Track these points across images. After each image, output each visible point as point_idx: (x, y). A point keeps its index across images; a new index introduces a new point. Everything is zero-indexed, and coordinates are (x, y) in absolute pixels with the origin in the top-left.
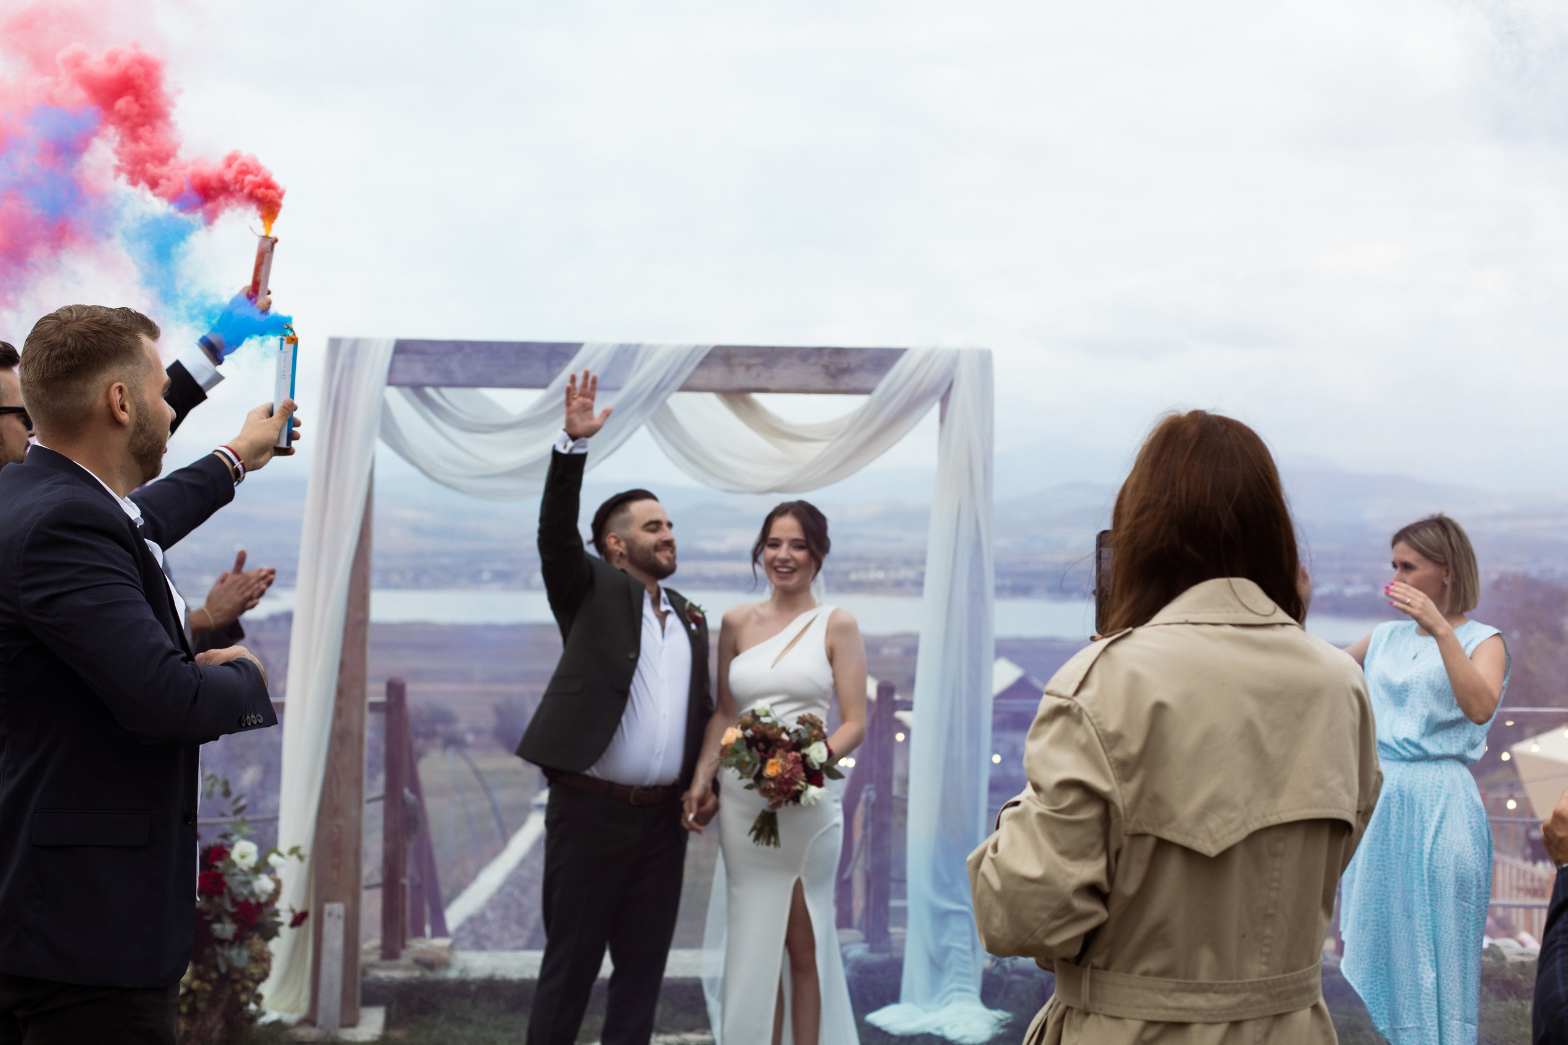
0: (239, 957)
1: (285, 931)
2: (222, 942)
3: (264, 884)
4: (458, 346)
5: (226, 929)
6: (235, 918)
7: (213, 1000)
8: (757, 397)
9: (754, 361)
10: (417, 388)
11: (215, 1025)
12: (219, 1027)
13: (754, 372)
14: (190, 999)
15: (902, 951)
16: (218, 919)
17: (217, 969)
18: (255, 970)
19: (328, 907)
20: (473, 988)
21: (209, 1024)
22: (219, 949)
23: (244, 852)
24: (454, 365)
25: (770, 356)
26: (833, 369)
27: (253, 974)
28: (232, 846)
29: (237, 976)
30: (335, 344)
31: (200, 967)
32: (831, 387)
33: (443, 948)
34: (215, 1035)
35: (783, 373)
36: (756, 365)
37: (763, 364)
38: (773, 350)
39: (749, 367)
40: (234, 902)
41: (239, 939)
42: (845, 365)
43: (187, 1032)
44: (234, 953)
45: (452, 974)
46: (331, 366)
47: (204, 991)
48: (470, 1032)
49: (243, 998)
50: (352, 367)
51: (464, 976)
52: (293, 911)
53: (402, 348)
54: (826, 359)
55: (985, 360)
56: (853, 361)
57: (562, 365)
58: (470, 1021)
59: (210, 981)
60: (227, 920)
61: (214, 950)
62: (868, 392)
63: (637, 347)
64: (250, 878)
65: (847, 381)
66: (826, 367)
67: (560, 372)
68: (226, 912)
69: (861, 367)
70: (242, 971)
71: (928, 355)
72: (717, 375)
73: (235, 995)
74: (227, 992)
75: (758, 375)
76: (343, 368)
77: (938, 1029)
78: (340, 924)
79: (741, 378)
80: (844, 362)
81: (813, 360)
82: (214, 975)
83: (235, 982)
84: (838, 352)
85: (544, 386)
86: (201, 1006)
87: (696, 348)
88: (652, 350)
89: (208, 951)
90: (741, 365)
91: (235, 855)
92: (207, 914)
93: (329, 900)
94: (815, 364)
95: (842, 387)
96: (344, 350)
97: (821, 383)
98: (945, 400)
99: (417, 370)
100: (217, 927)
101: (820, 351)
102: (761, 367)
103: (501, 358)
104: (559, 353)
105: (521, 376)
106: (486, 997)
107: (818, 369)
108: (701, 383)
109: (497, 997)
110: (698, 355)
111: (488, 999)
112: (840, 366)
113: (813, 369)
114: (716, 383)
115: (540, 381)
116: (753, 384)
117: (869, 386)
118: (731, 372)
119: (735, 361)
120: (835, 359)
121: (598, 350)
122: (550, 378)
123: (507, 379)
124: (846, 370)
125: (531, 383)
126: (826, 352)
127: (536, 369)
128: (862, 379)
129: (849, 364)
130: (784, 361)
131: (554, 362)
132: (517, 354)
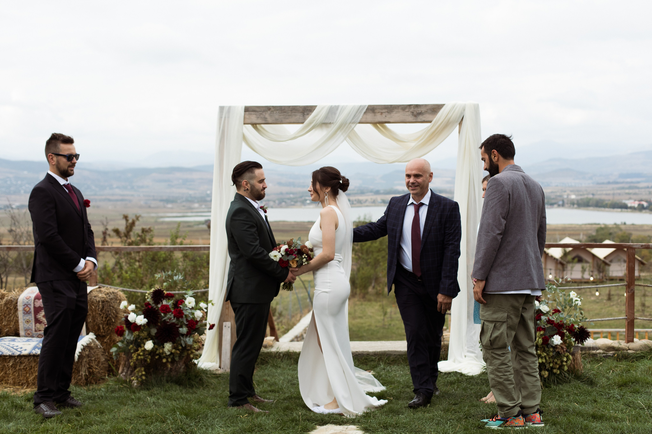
0: (189, 341)
1: (207, 332)
2: (183, 335)
3: (198, 314)
4: (268, 108)
5: (184, 330)
6: (187, 326)
7: (180, 356)
8: (387, 125)
9: (384, 111)
10: (254, 125)
11: (181, 367)
12: (183, 367)
13: (384, 115)
14: (172, 356)
15: (448, 341)
16: (181, 327)
17: (181, 345)
18: (196, 346)
19: (224, 324)
20: (281, 355)
21: (179, 366)
22: (182, 338)
23: (190, 301)
24: (267, 116)
25: (390, 109)
26: (415, 113)
27: (194, 347)
28: (185, 299)
29: (189, 348)
30: (222, 109)
31: (175, 344)
32: (414, 120)
33: (271, 340)
34: (182, 370)
35: (396, 115)
36: (385, 112)
37: (387, 112)
38: (391, 105)
39: (382, 113)
40: (187, 320)
41: (189, 334)
42: (420, 112)
43: (171, 369)
44: (187, 339)
45: (274, 350)
46: (221, 118)
47: (177, 353)
48: (279, 371)
49: (192, 356)
50: (229, 117)
51: (278, 350)
52: (209, 324)
53: (247, 109)
54: (412, 109)
55: (476, 109)
56: (423, 110)
57: (308, 114)
58: (280, 367)
59: (178, 350)
60: (184, 326)
61: (180, 338)
62: (430, 122)
63: (338, 107)
64: (193, 311)
65: (421, 118)
66: (412, 113)
67: (308, 117)
68: (184, 323)
69: (426, 112)
70: (191, 346)
71: (453, 107)
72: (370, 117)
73: (188, 355)
74: (186, 354)
75: (386, 116)
76: (225, 117)
77: (460, 370)
78: (229, 330)
79: (379, 118)
80: (419, 110)
81: (407, 110)
82: (180, 348)
83: (188, 350)
84: (417, 106)
85: (303, 123)
86: (177, 359)
87: (361, 106)
88: (344, 108)
89: (177, 339)
90: (378, 113)
91: (186, 302)
92: (177, 325)
93: (224, 321)
94: (408, 112)
95: (419, 120)
96: (225, 111)
97: (411, 118)
98: (460, 124)
99: (254, 118)
100: (180, 329)
101: (410, 105)
102: (386, 113)
103: (285, 112)
104: (307, 110)
105: (293, 119)
106: (286, 358)
107: (409, 113)
108: (364, 120)
109: (291, 359)
110: (363, 109)
111: (287, 359)
112: (418, 112)
113: (407, 114)
114: (369, 119)
115: (301, 121)
116: (384, 120)
117: (430, 119)
118: (375, 115)
119: (376, 111)
120: (416, 109)
121: (323, 108)
122: (305, 119)
123: (288, 121)
124: (420, 114)
125: (297, 122)
126: (412, 107)
127: (299, 116)
128: (427, 117)
129: (422, 111)
130: (396, 110)
131: (306, 113)
132: (291, 111)
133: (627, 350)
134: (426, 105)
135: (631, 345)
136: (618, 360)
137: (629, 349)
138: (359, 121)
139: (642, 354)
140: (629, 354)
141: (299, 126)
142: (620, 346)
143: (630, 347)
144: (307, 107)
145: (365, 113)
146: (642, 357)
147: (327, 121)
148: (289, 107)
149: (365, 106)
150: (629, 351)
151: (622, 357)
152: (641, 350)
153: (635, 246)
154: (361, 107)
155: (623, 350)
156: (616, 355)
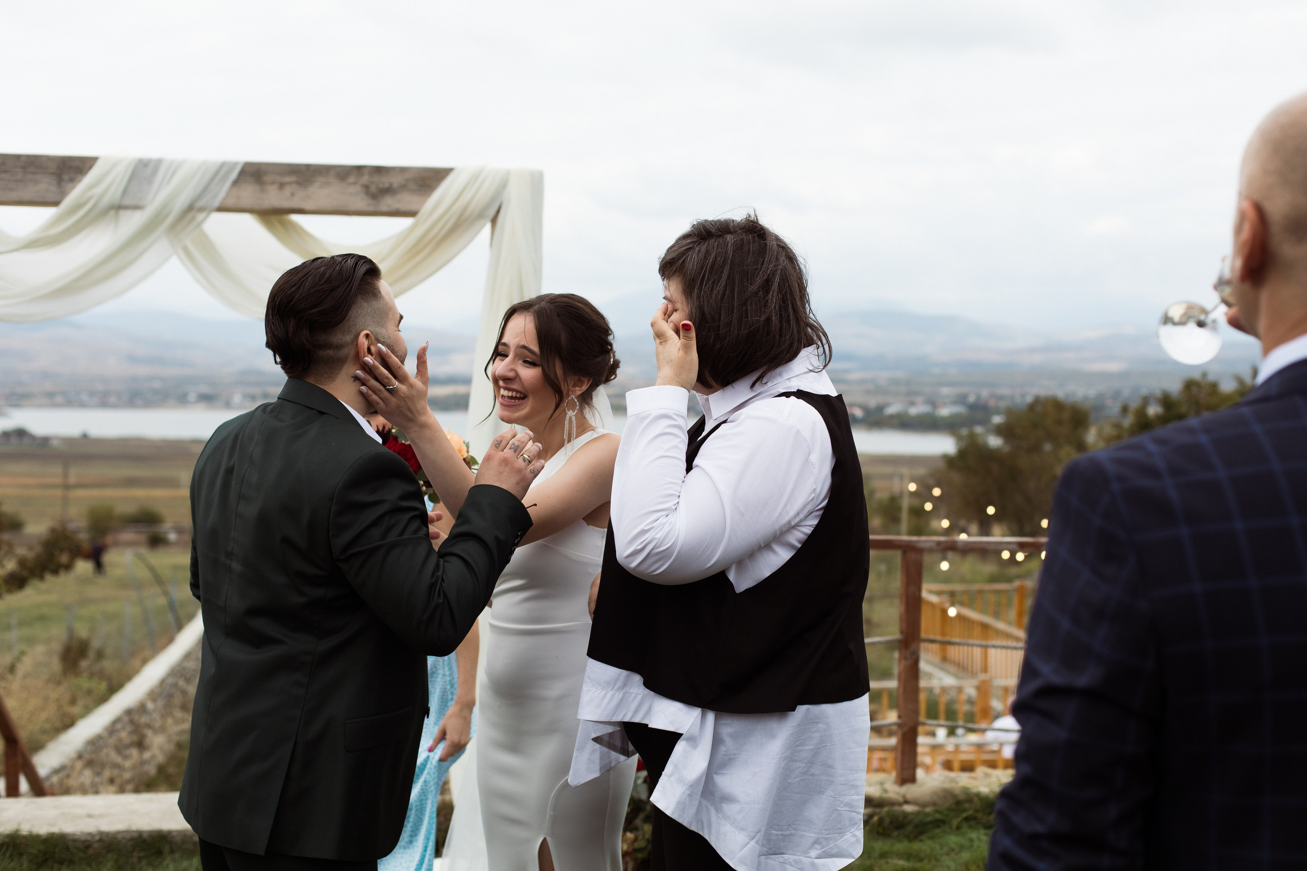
8: (295, 218)
9: (288, 179)
13: (288, 190)
25: (305, 174)
26: (373, 189)
32: (371, 209)
35: (319, 194)
36: (291, 183)
37: (298, 183)
38: (308, 167)
39: (282, 186)
42: (387, 185)
54: (365, 179)
55: (536, 182)
56: (396, 180)
57: (73, 181)
62: (412, 214)
63: (159, 162)
65: (389, 202)
66: (366, 187)
67: (73, 188)
69: (403, 187)
71: (476, 176)
72: (249, 194)
75: (293, 194)
79: (274, 198)
80: (385, 181)
81: (352, 179)
84: (379, 170)
85: (56, 204)
87: (223, 164)
88: (176, 166)
90: (273, 183)
94: (355, 183)
95: (384, 208)
97: (361, 202)
98: (494, 220)
101: (359, 169)
102: (295, 186)
103: (6, 172)
104: (71, 168)
105: (29, 192)
106: (8, 854)
107: (358, 188)
108: (230, 203)
109: (21, 855)
110: (229, 172)
111: (11, 856)
112: (381, 186)
113: (352, 189)
114: (247, 202)
115: (50, 197)
116: (286, 204)
117: (412, 207)
118: (263, 191)
119: (267, 179)
120: (376, 178)
121: (115, 165)
122: (63, 194)
123: (13, 196)
124: (388, 191)
125: (41, 200)
126: (366, 171)
127: (45, 185)
128: (405, 200)
129: (391, 185)
130: (321, 179)
131: (66, 177)
132: (24, 168)
133: (900, 804)
134: (403, 170)
135: (910, 791)
136: (881, 830)
137: (907, 802)
138: (217, 203)
139: (938, 816)
140: (906, 815)
141: (47, 213)
142: (885, 795)
143: (909, 796)
144: (71, 159)
145: (236, 183)
146: (939, 823)
147: (127, 201)
148: (17, 157)
149: (236, 164)
150: (908, 808)
151: (891, 822)
152: (934, 804)
153: (921, 545)
154: (223, 168)
155: (892, 803)
156: (876, 818)
